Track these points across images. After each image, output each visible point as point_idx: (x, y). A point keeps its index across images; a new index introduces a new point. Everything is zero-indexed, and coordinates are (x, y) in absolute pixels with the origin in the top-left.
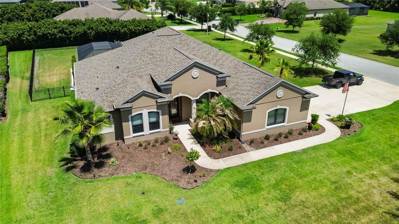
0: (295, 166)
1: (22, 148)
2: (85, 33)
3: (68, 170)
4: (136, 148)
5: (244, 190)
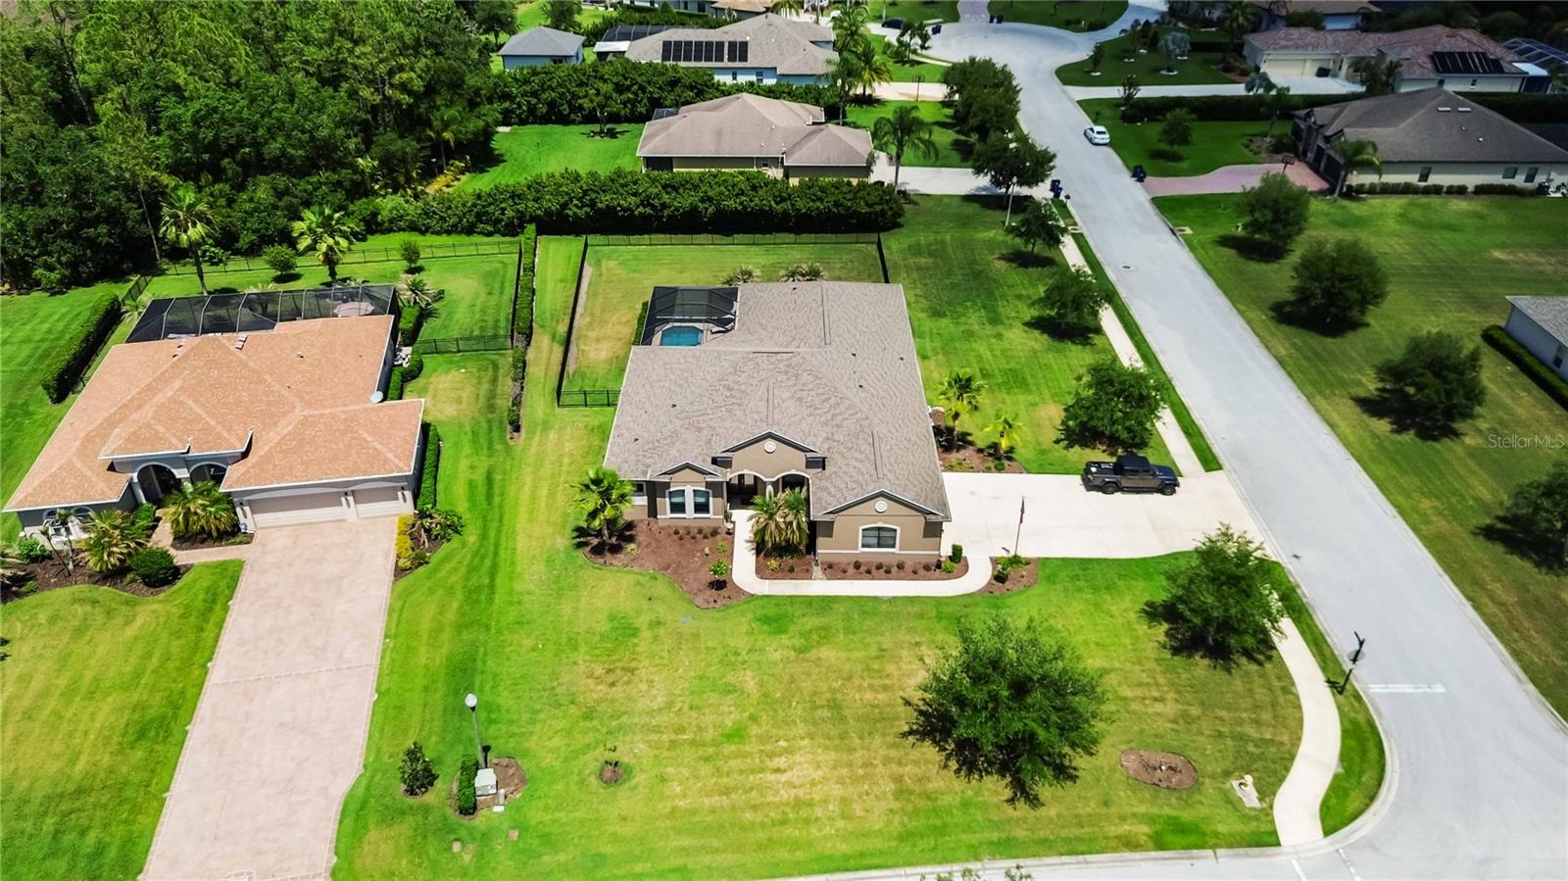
0: (856, 616)
1: (533, 499)
2: (694, 209)
3: (580, 545)
4: (670, 535)
5: (766, 627)
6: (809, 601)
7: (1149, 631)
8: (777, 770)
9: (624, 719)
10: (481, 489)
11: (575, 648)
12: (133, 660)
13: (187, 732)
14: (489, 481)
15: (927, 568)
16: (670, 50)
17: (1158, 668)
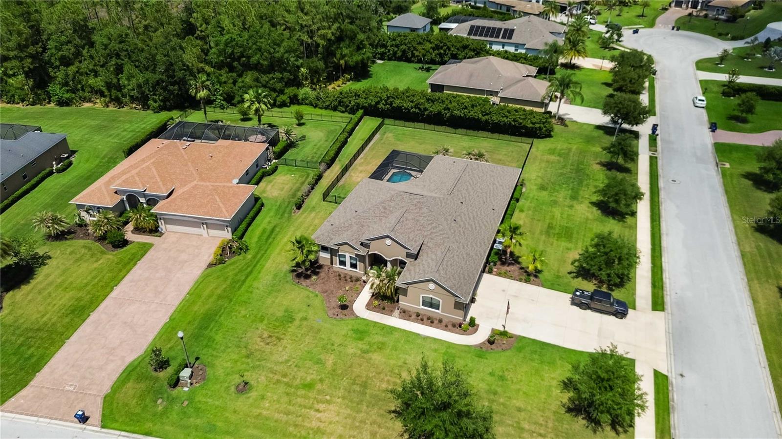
3: (293, 271)
4: (336, 276)
6: (383, 327)
7: (560, 394)
8: (318, 411)
9: (263, 363)
10: (267, 233)
11: (262, 321)
12: (89, 278)
13: (89, 315)
14: (273, 230)
15: (454, 326)
16: (473, 30)
17: (552, 417)
